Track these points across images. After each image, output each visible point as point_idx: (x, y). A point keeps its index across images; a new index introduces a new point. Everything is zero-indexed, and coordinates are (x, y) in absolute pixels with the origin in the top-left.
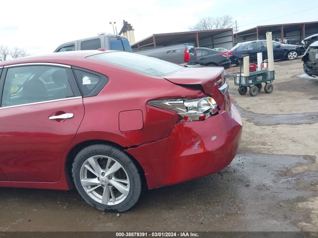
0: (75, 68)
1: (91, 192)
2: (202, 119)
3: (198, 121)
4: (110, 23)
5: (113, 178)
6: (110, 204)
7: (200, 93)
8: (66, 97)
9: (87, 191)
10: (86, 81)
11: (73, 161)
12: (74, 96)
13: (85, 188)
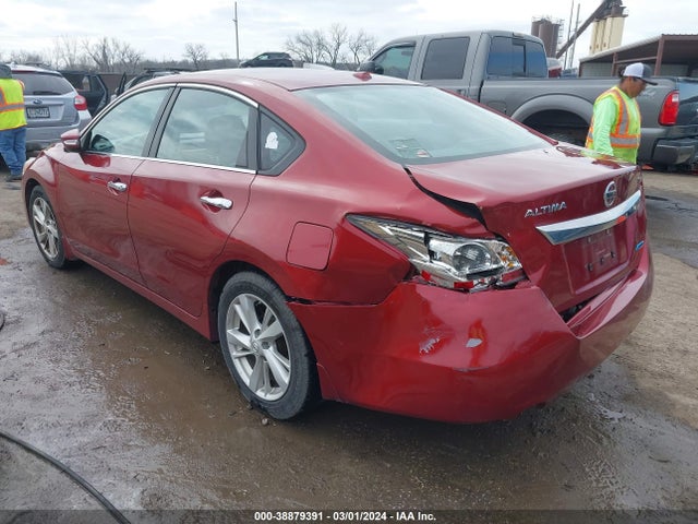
0: (265, 111)
1: (239, 358)
2: (463, 288)
3: (452, 289)
5: (271, 348)
6: (260, 394)
7: (473, 226)
8: (237, 166)
9: (234, 354)
10: (272, 141)
11: (221, 291)
12: (246, 167)
13: (231, 348)
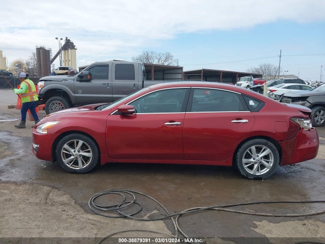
4: (57, 38)
5: (263, 159)
8: (239, 111)
9: (245, 166)
